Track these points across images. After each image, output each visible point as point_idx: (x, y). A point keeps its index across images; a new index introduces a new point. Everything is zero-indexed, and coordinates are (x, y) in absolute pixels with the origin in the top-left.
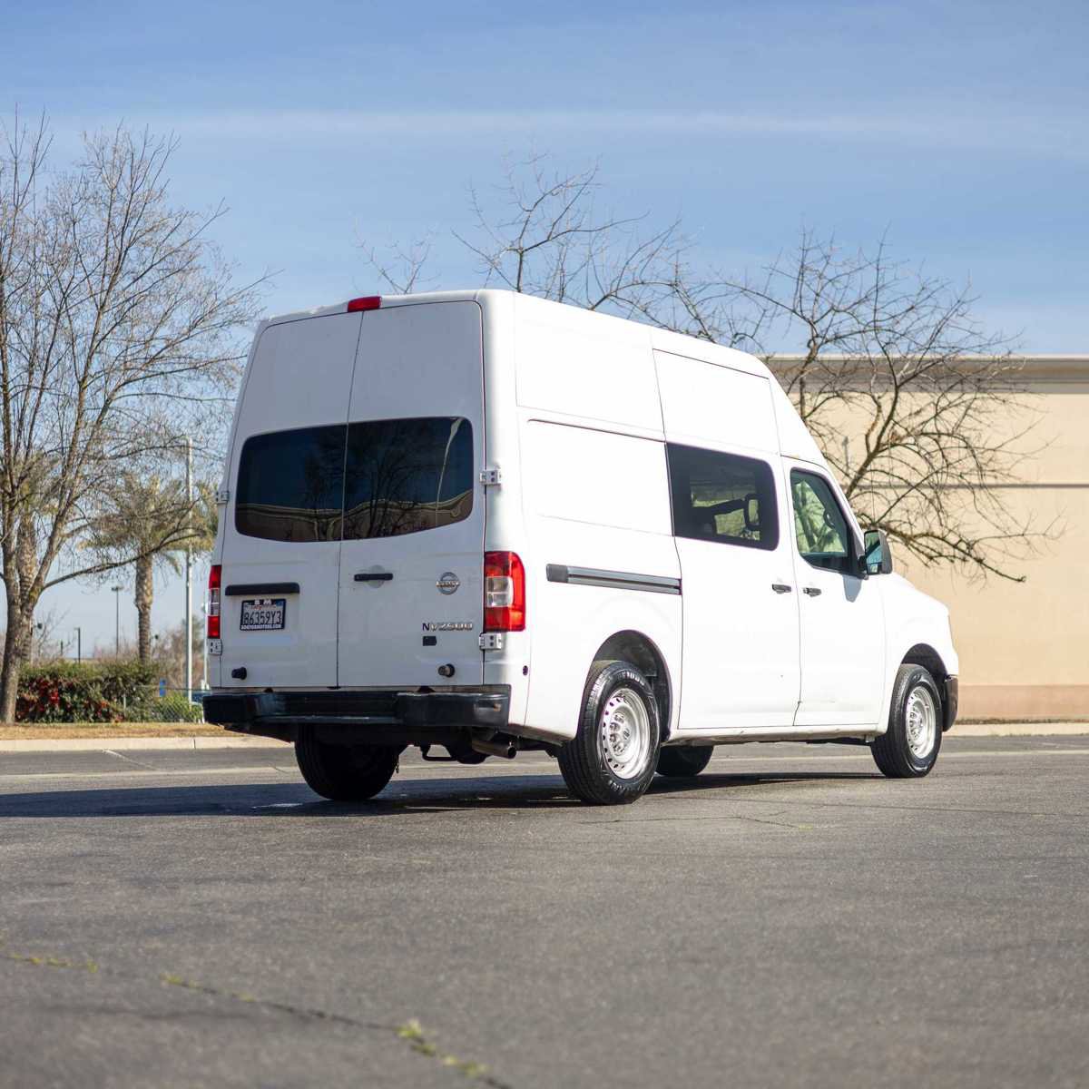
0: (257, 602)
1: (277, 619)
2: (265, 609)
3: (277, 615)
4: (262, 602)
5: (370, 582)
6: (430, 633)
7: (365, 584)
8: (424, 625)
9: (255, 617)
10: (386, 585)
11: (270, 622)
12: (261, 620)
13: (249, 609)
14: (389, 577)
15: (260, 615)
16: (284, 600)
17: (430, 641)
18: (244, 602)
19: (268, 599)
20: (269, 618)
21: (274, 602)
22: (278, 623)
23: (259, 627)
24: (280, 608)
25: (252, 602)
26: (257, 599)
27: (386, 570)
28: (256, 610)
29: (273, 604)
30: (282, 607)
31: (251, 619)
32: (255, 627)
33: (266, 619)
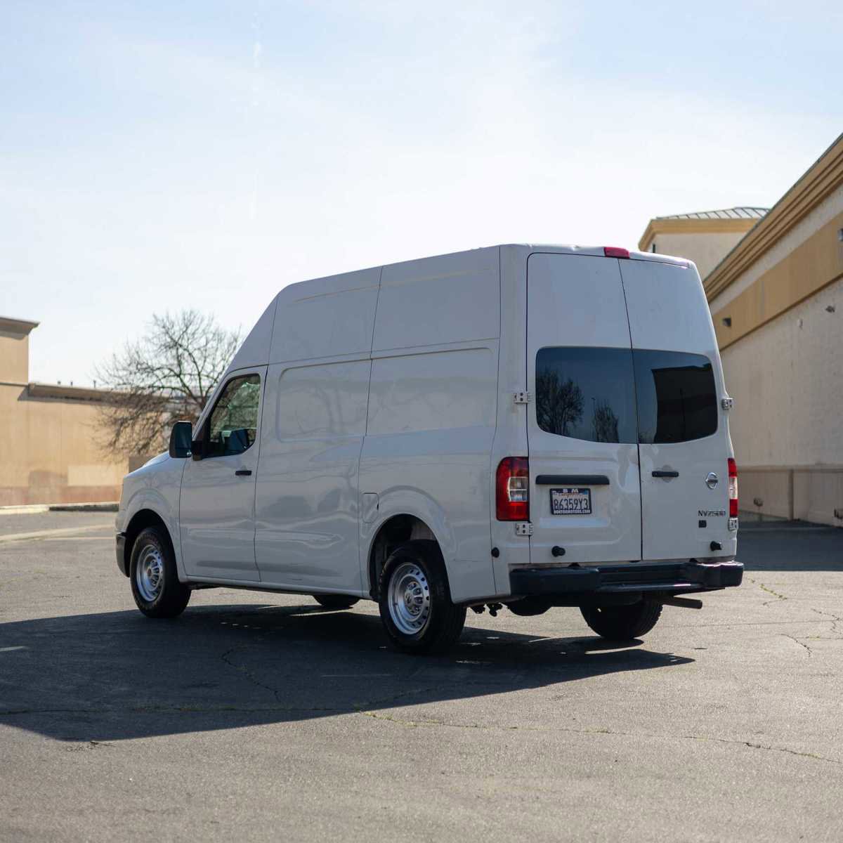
0: (565, 491)
1: (584, 505)
2: (573, 497)
3: (584, 502)
4: (570, 491)
5: (664, 478)
6: (703, 518)
7: (660, 479)
8: (699, 512)
9: (564, 503)
10: (674, 480)
11: (579, 507)
12: (570, 506)
13: (556, 496)
14: (675, 475)
15: (569, 502)
16: (589, 490)
17: (702, 524)
18: (551, 490)
19: (575, 488)
20: (577, 504)
21: (581, 491)
22: (587, 509)
23: (569, 512)
24: (586, 496)
25: (560, 491)
26: (565, 488)
27: (674, 468)
28: (565, 497)
29: (579, 492)
30: (588, 496)
31: (561, 505)
32: (566, 512)
33: (575, 506)
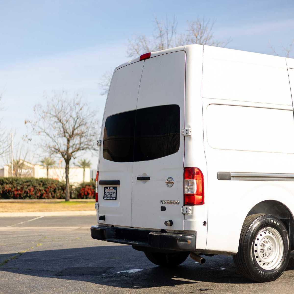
0: (109, 188)
2: (111, 191)
3: (114, 194)
4: (110, 187)
5: (143, 180)
6: (163, 205)
8: (161, 201)
9: (108, 194)
10: (148, 182)
12: (110, 196)
13: (106, 191)
14: (148, 179)
16: (116, 187)
17: (163, 209)
18: (105, 187)
19: (112, 186)
20: (112, 195)
21: (114, 188)
22: (114, 197)
24: (115, 191)
25: (107, 188)
26: (108, 186)
27: (148, 175)
28: (108, 191)
29: (113, 189)
30: (115, 190)
31: (107, 195)
32: (108, 198)
33: (111, 195)
